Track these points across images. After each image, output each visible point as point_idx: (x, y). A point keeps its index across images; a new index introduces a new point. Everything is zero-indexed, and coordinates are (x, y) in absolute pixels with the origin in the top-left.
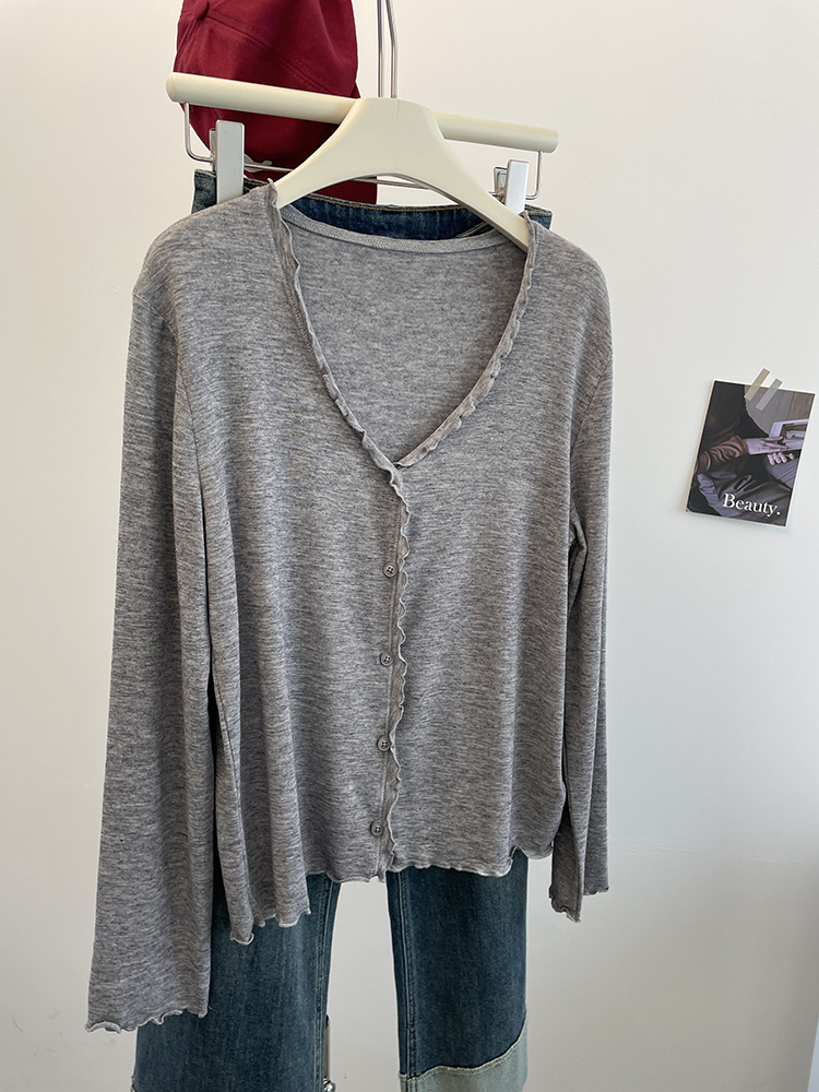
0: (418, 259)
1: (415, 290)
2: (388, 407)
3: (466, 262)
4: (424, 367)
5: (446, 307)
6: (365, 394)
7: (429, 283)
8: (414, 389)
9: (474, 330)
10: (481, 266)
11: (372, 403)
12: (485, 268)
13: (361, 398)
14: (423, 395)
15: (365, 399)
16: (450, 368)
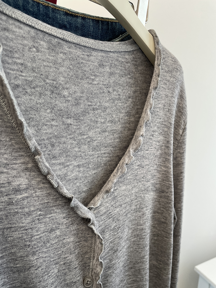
0: (94, 53)
1: (93, 77)
2: (79, 166)
3: (120, 59)
4: (100, 133)
5: (111, 90)
6: (62, 160)
7: (101, 73)
8: (94, 149)
9: (125, 105)
10: (127, 63)
11: (68, 166)
12: (129, 65)
13: (60, 164)
14: (99, 152)
15: (63, 164)
16: (113, 132)
